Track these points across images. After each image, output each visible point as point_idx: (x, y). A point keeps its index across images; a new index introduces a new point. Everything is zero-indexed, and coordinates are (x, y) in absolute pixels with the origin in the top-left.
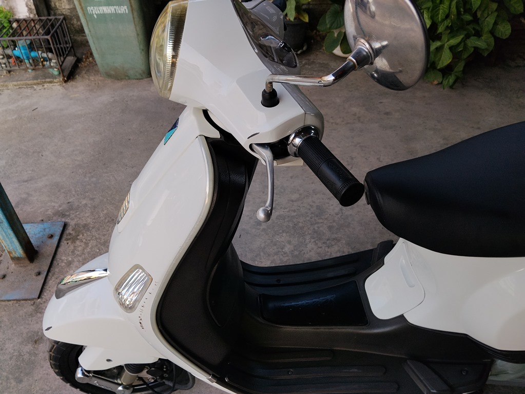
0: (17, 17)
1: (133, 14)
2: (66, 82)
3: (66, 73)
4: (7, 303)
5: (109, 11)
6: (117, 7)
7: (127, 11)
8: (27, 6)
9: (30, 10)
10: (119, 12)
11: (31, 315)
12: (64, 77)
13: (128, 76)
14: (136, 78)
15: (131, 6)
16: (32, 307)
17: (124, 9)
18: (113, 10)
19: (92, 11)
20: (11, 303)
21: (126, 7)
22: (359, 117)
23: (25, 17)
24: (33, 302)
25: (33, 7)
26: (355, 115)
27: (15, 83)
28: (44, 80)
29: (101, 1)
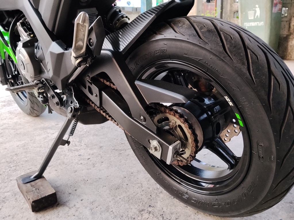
5: (254, 25)
6: (258, 23)
7: (263, 24)
10: (259, 25)
15: (266, 22)
17: (262, 24)
18: (256, 24)
19: (246, 25)
21: (263, 22)
29: (251, 19)
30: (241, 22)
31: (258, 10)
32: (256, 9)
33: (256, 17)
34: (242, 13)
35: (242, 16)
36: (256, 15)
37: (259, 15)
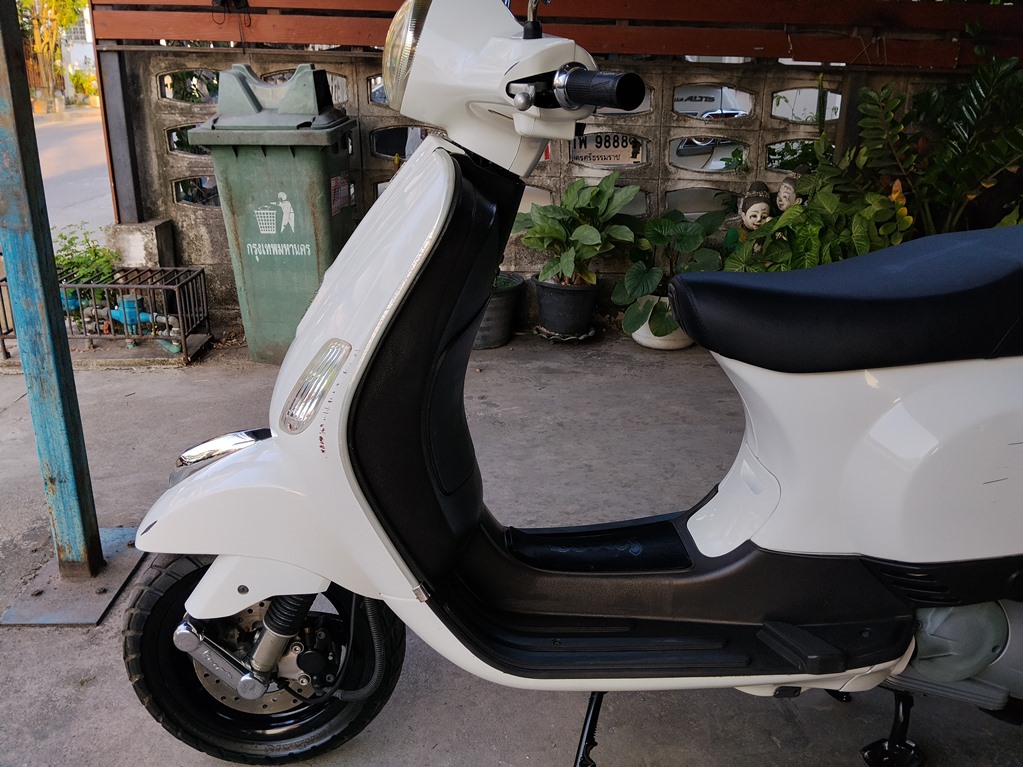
0: (125, 265)
1: (318, 257)
2: (188, 364)
3: (192, 352)
4: (38, 629)
5: (281, 252)
6: (293, 246)
7: (309, 252)
8: (146, 249)
9: (149, 255)
10: (297, 253)
11: (81, 647)
12: (187, 356)
15: (317, 244)
16: (85, 637)
17: (304, 249)
18: (287, 249)
20: (45, 630)
21: (308, 246)
22: (683, 418)
23: (138, 266)
24: (85, 630)
25: (156, 251)
26: (677, 414)
27: (101, 361)
28: (152, 359)
29: (270, 235)
30: (237, 240)
31: (286, 207)
32: (281, 204)
33: (283, 228)
34: (233, 213)
35: (235, 223)
36: (284, 223)
37: (292, 225)
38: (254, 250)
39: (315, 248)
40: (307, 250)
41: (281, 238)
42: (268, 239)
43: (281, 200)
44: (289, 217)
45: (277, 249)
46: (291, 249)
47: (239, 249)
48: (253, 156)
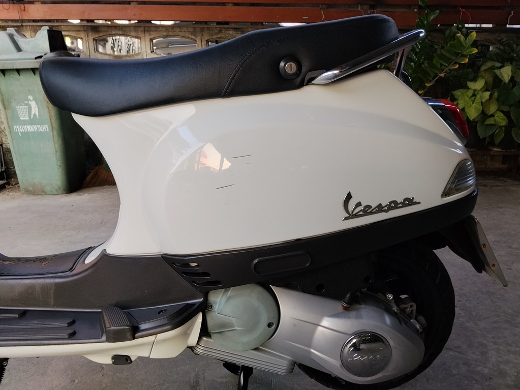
1: (53, 133)
5: (32, 130)
6: (39, 126)
7: (48, 129)
10: (41, 130)
13: (44, 192)
14: (52, 193)
18: (36, 128)
21: (47, 126)
29: (26, 120)
30: (8, 124)
31: (33, 104)
33: (32, 116)
34: (5, 108)
35: (6, 114)
36: (33, 113)
37: (37, 114)
38: (17, 129)
39: (50, 127)
40: (46, 128)
41: (32, 122)
42: (25, 123)
43: (30, 100)
44: (35, 110)
45: (30, 128)
46: (38, 128)
47: (10, 129)
48: (12, 75)
